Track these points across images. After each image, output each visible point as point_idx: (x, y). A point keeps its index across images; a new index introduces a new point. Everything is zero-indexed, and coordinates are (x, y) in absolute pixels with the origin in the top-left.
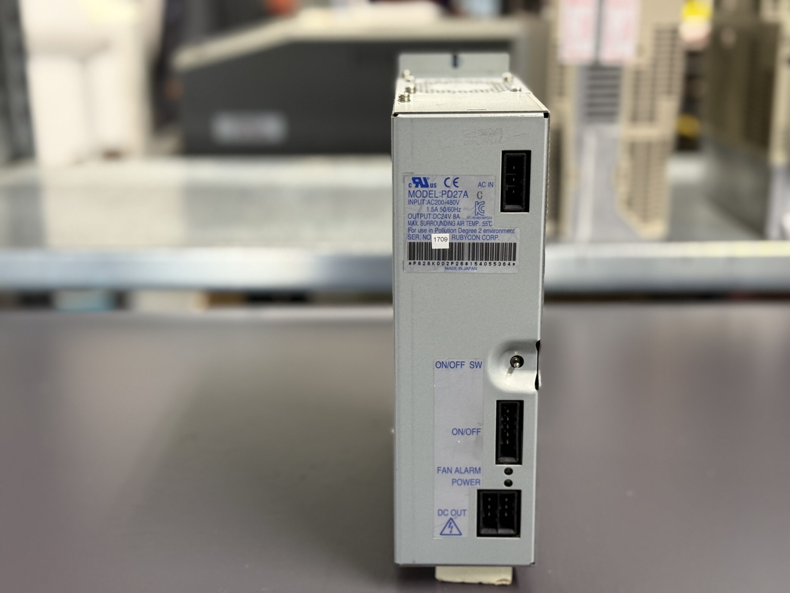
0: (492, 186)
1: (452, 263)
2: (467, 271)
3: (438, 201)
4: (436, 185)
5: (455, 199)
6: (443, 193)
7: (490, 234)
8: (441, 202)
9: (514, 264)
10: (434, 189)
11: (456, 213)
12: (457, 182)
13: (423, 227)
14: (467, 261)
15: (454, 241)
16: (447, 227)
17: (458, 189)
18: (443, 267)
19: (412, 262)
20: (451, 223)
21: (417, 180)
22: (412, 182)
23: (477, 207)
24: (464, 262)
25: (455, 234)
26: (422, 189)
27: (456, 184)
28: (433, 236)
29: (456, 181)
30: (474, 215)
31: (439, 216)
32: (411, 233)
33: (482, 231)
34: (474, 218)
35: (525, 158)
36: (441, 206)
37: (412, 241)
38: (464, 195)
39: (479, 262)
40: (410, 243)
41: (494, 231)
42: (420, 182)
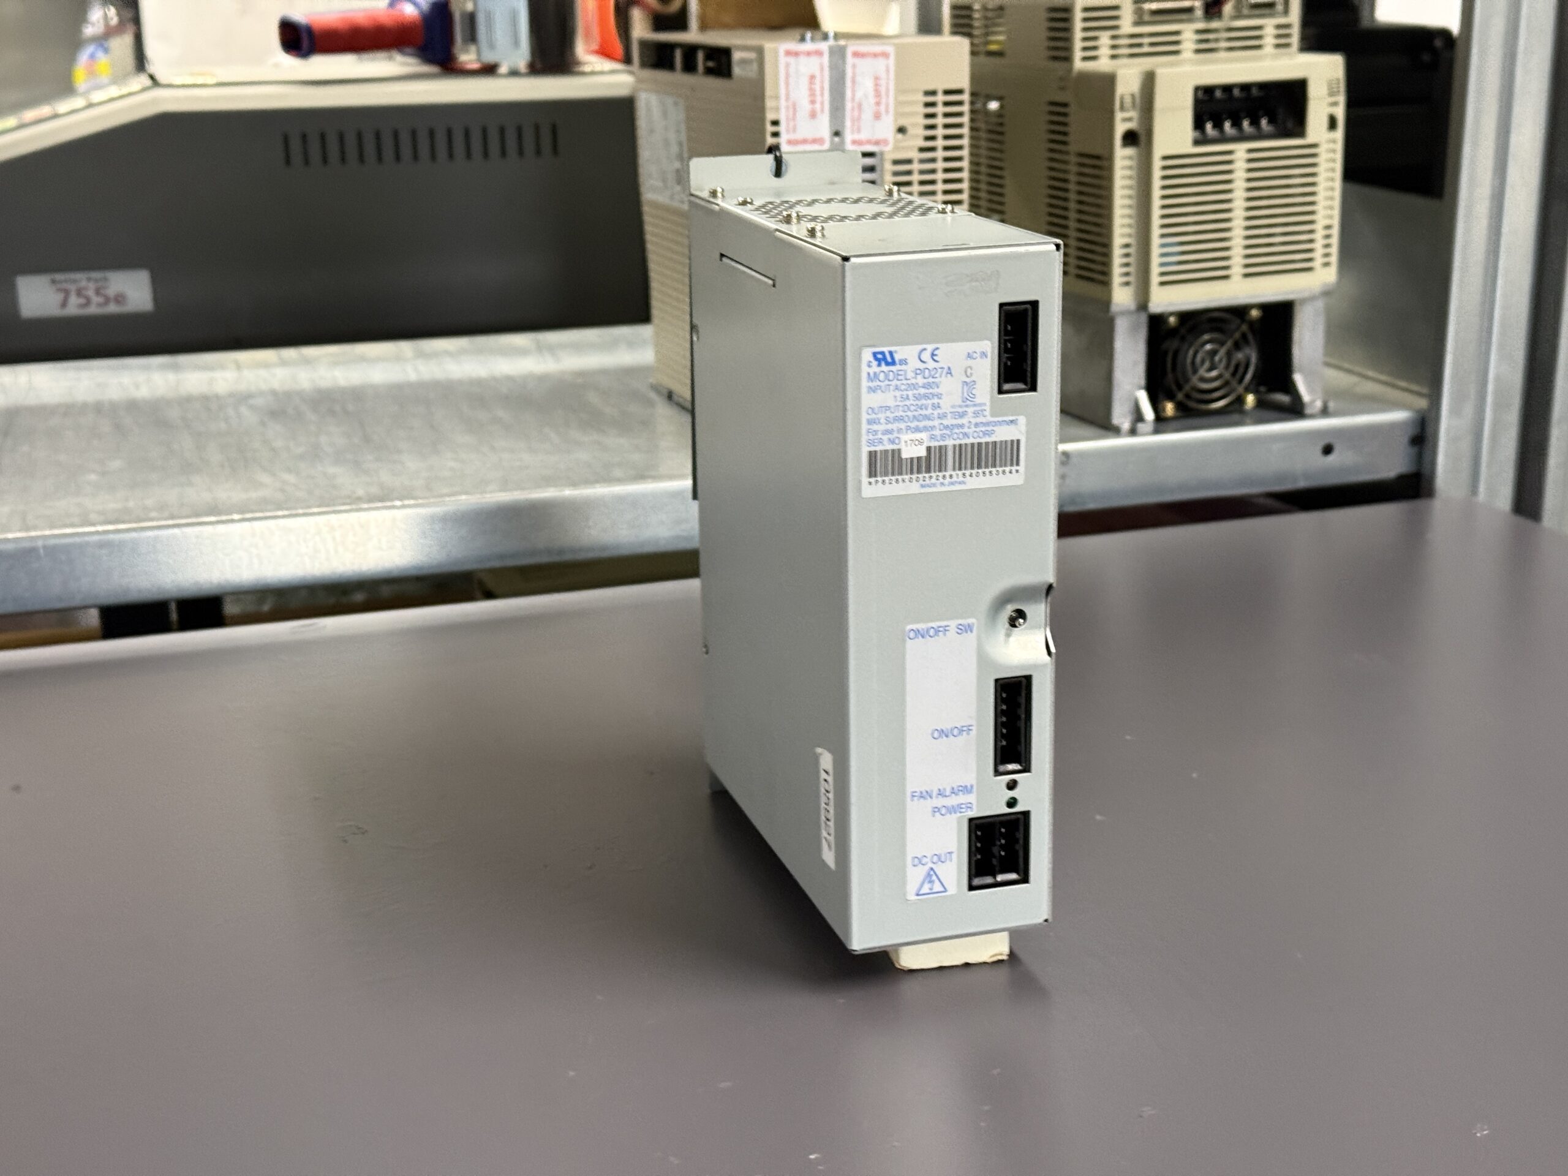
0: (986, 357)
1: (931, 477)
2: (952, 487)
3: (910, 386)
4: (908, 361)
5: (934, 380)
6: (917, 372)
7: (983, 429)
8: (914, 386)
9: (1017, 471)
10: (903, 367)
11: (936, 401)
12: (936, 355)
13: (890, 427)
14: (952, 473)
15: (933, 444)
16: (921, 424)
17: (937, 365)
18: (918, 485)
19: (873, 480)
20: (928, 418)
21: (880, 356)
22: (872, 359)
23: (966, 388)
24: (947, 474)
25: (934, 433)
26: (887, 369)
27: (935, 358)
28: (904, 438)
29: (934, 353)
30: (960, 402)
31: (912, 408)
32: (872, 437)
33: (972, 426)
34: (960, 406)
35: (1030, 313)
36: (915, 392)
37: (873, 449)
38: (947, 373)
39: (968, 472)
40: (870, 452)
41: (988, 424)
42: (885, 359)
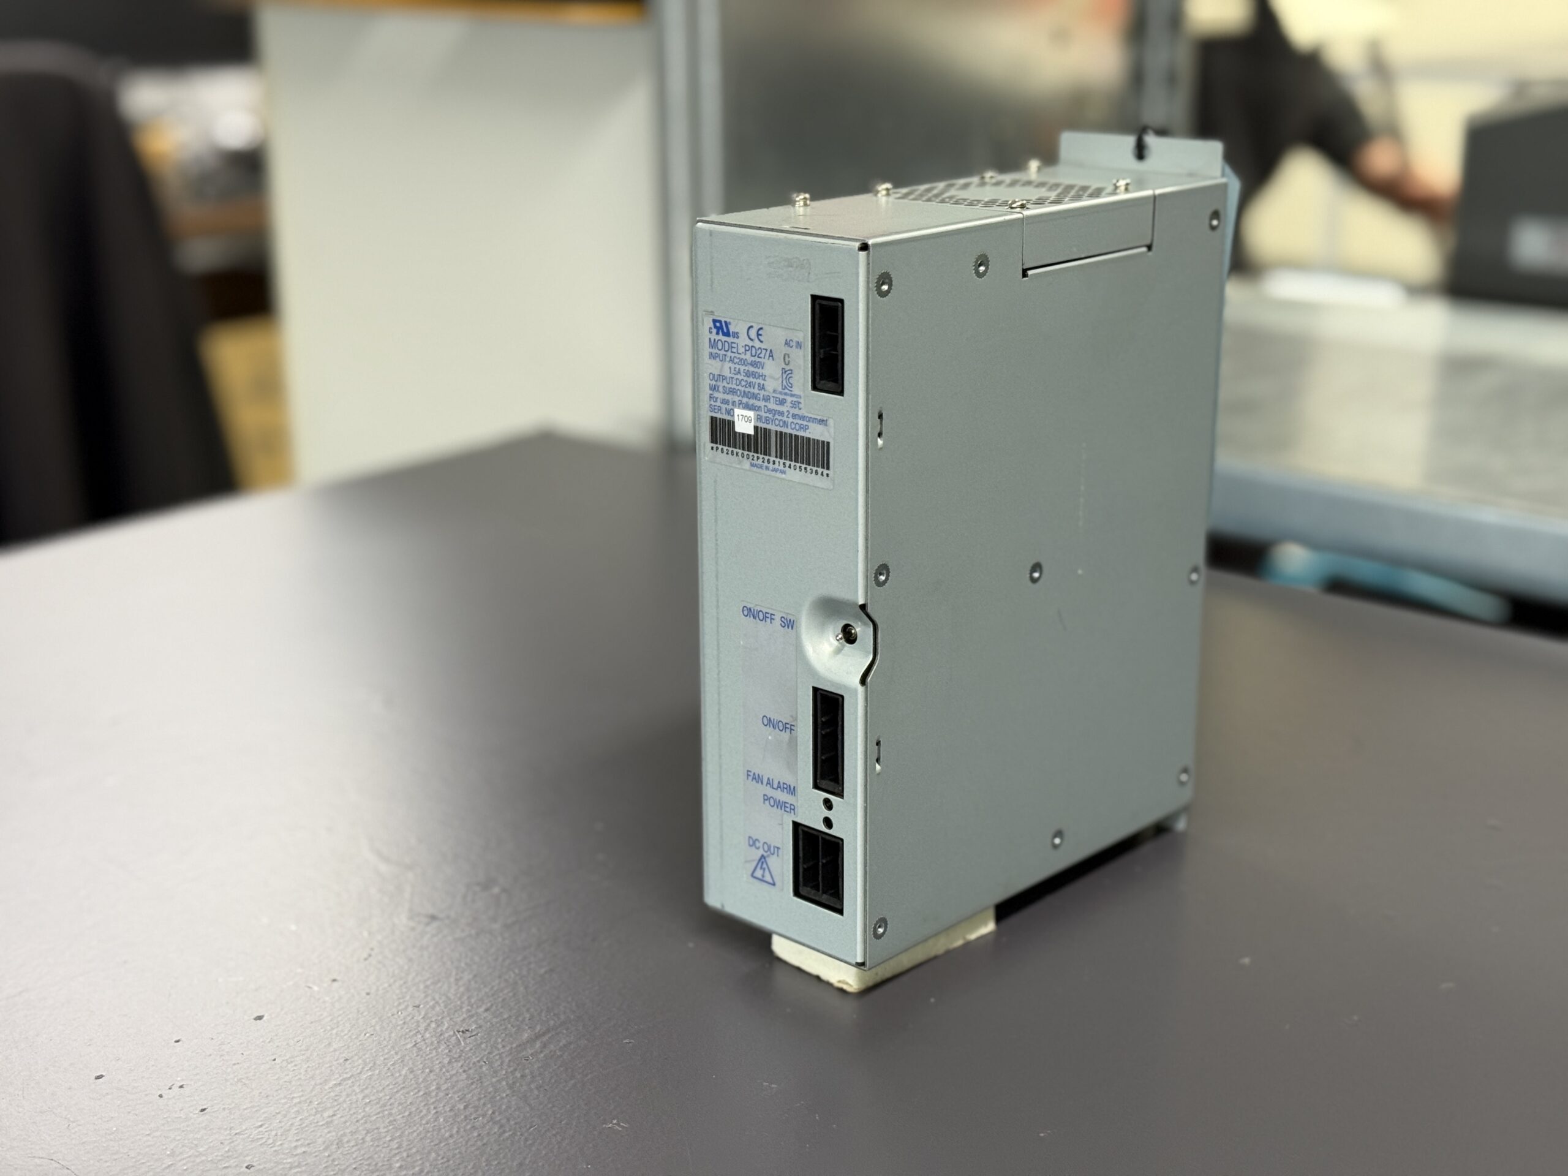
0: (801, 348)
1: (758, 458)
2: (773, 473)
3: (741, 360)
4: (739, 335)
5: (759, 360)
6: (748, 349)
7: (800, 422)
8: (743, 362)
9: (828, 475)
10: (735, 340)
11: (761, 381)
12: (761, 335)
13: (726, 397)
14: (774, 459)
15: (760, 425)
16: (752, 402)
17: (763, 346)
18: (748, 462)
19: (715, 446)
20: (755, 396)
21: (718, 324)
22: (712, 325)
23: (785, 376)
24: (771, 459)
25: (758, 413)
27: (760, 337)
28: (738, 412)
29: (760, 332)
30: (780, 389)
31: (743, 383)
32: (712, 403)
33: (790, 416)
35: (837, 313)
36: (744, 367)
37: (714, 415)
38: (769, 356)
39: (787, 463)
40: (712, 418)
41: (803, 418)
42: (721, 328)
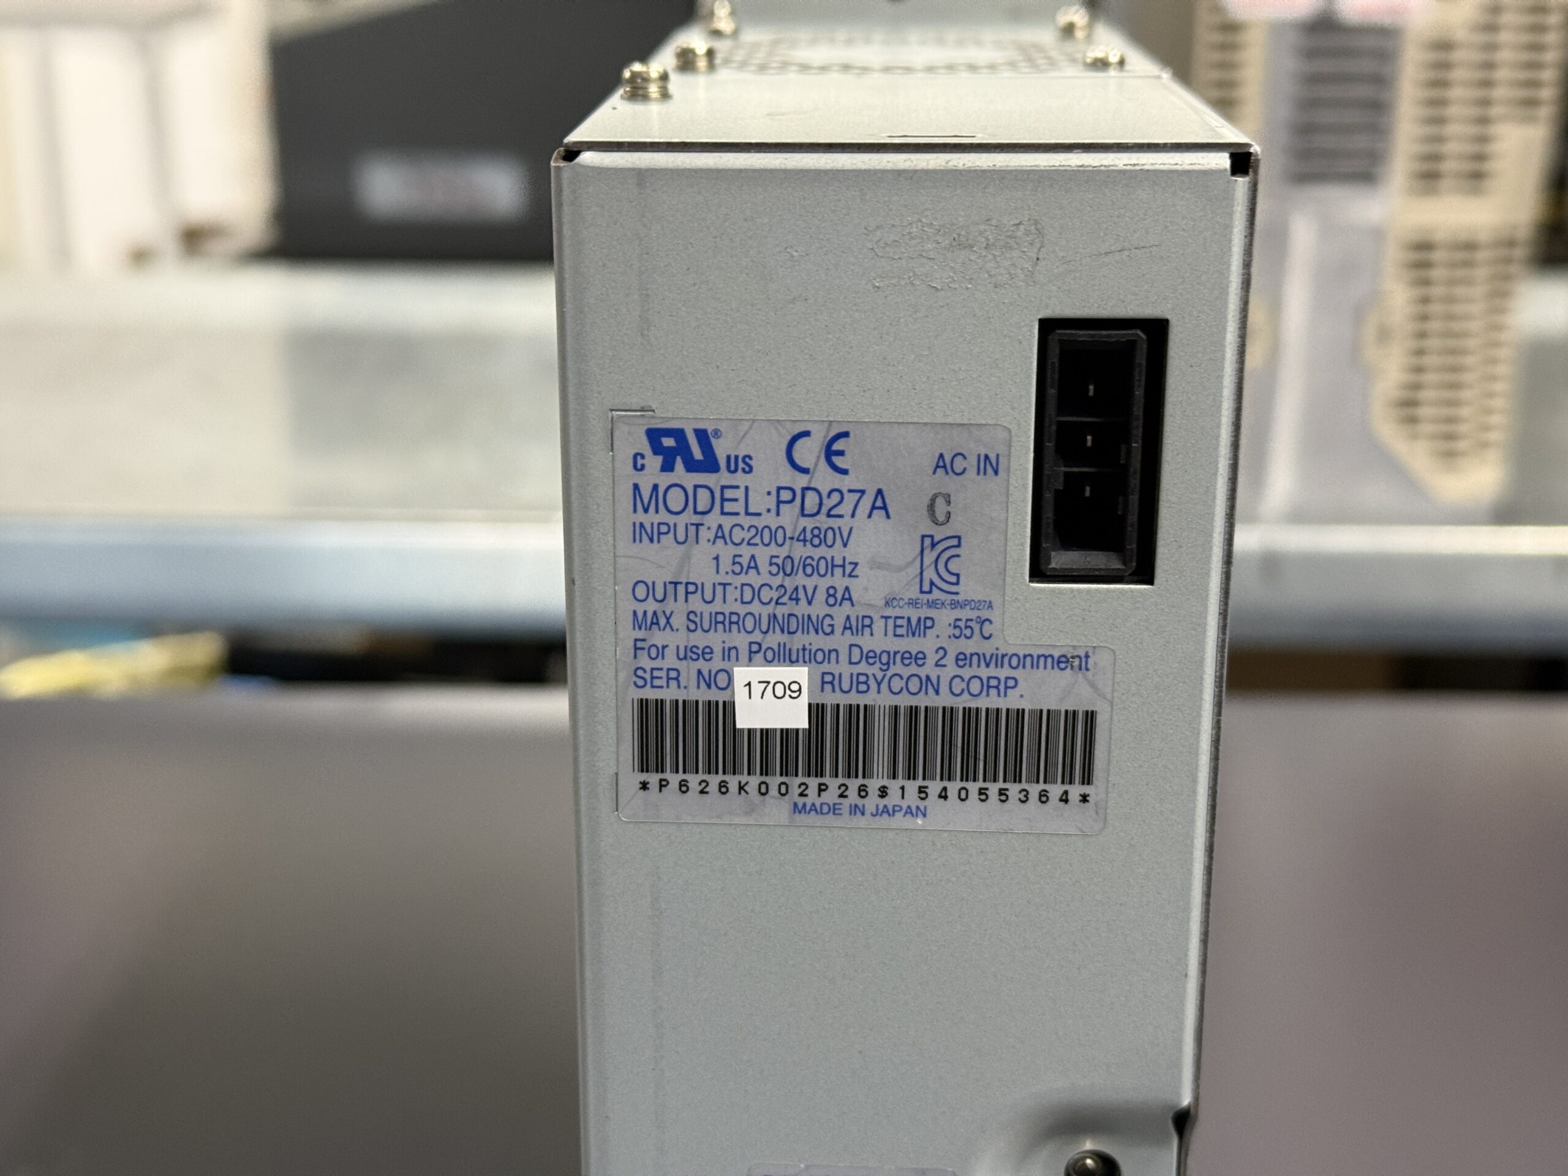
0: (996, 472)
1: (822, 788)
2: (884, 821)
3: (759, 532)
4: (751, 463)
5: (835, 523)
6: (783, 496)
7: (984, 672)
8: (774, 536)
9: (1084, 798)
10: (740, 479)
11: (839, 581)
12: (841, 453)
13: (699, 639)
14: (885, 782)
15: (830, 698)
16: (797, 641)
17: (845, 483)
18: (785, 804)
19: (653, 779)
20: (816, 626)
21: (668, 442)
22: (645, 447)
23: (930, 557)
24: (874, 785)
25: (832, 667)
26: (691, 480)
27: (838, 461)
28: (742, 674)
29: (835, 447)
30: (913, 593)
31: (766, 595)
32: (646, 663)
33: (950, 660)
34: (913, 603)
35: (1141, 357)
36: (773, 550)
37: (650, 694)
38: (874, 508)
39: (934, 787)
40: (643, 704)
41: (999, 660)
42: (682, 447)
